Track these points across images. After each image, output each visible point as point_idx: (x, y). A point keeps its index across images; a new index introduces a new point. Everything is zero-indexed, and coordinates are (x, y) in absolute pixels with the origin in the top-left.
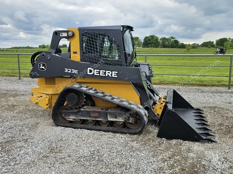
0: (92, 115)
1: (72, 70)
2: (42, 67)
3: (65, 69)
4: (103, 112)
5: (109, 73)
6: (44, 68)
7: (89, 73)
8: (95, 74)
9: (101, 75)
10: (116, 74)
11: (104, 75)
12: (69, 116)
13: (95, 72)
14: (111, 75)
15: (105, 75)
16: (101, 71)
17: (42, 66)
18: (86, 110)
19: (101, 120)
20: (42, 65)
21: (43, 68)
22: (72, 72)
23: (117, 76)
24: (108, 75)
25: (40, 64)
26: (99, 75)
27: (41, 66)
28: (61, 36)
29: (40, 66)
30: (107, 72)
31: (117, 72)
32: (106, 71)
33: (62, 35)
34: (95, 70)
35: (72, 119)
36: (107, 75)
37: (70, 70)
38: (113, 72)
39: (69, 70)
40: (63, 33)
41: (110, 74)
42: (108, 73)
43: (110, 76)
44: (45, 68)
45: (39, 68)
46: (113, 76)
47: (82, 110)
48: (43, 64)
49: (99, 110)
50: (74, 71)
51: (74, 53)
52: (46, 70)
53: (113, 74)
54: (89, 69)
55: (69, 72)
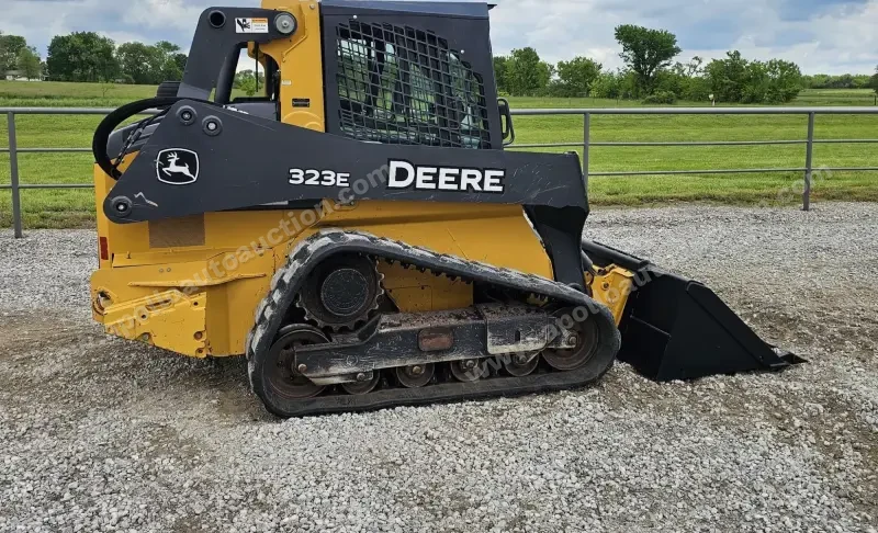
0: (426, 344)
1: (324, 173)
2: (173, 168)
3: (291, 171)
4: (468, 326)
5: (474, 176)
6: (185, 170)
7: (393, 183)
8: (420, 185)
9: (442, 186)
10: (497, 181)
11: (455, 187)
12: (327, 366)
13: (420, 177)
14: (481, 183)
15: (459, 187)
16: (443, 171)
17: (177, 163)
18: (400, 329)
19: (462, 358)
20: (174, 159)
21: (181, 173)
22: (323, 183)
23: (500, 189)
24: (469, 185)
25: (164, 155)
26: (433, 186)
27: (173, 161)
28: (239, 29)
29: (167, 165)
30: (465, 172)
31: (501, 173)
32: (460, 172)
33: (243, 26)
34: (421, 170)
35: (341, 375)
36: (463, 187)
37: (313, 175)
38: (488, 173)
39: (307, 177)
40: (249, 20)
41: (475, 183)
42: (470, 176)
43: (477, 188)
44: (192, 171)
45: (162, 173)
46: (487, 187)
47: (383, 331)
49: (453, 321)
50: (332, 178)
51: (295, 106)
52: (195, 179)
53: (488, 180)
54: (394, 165)
55: (310, 182)
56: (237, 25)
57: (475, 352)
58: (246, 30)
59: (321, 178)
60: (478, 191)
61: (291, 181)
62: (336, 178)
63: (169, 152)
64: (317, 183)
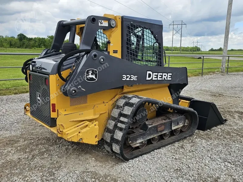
0: (159, 129)
1: (131, 76)
2: (90, 76)
3: (123, 76)
4: (168, 122)
6: (94, 77)
7: (148, 79)
10: (170, 77)
12: (136, 140)
13: (154, 76)
14: (167, 78)
15: (162, 79)
17: (92, 74)
18: (153, 125)
19: (166, 132)
20: (91, 72)
21: (93, 78)
22: (131, 79)
24: (164, 78)
25: (88, 71)
26: (156, 79)
27: (90, 74)
28: (100, 25)
31: (171, 74)
33: (101, 23)
34: (154, 74)
35: (139, 143)
38: (169, 74)
39: (127, 77)
40: (103, 21)
44: (96, 77)
45: (87, 78)
46: (168, 79)
48: (93, 71)
49: (164, 121)
51: (114, 53)
52: (97, 80)
55: (128, 79)
56: (99, 23)
57: (169, 130)
58: (102, 25)
59: (130, 78)
60: (166, 80)
61: (123, 79)
62: (134, 78)
63: (89, 70)
64: (129, 79)
